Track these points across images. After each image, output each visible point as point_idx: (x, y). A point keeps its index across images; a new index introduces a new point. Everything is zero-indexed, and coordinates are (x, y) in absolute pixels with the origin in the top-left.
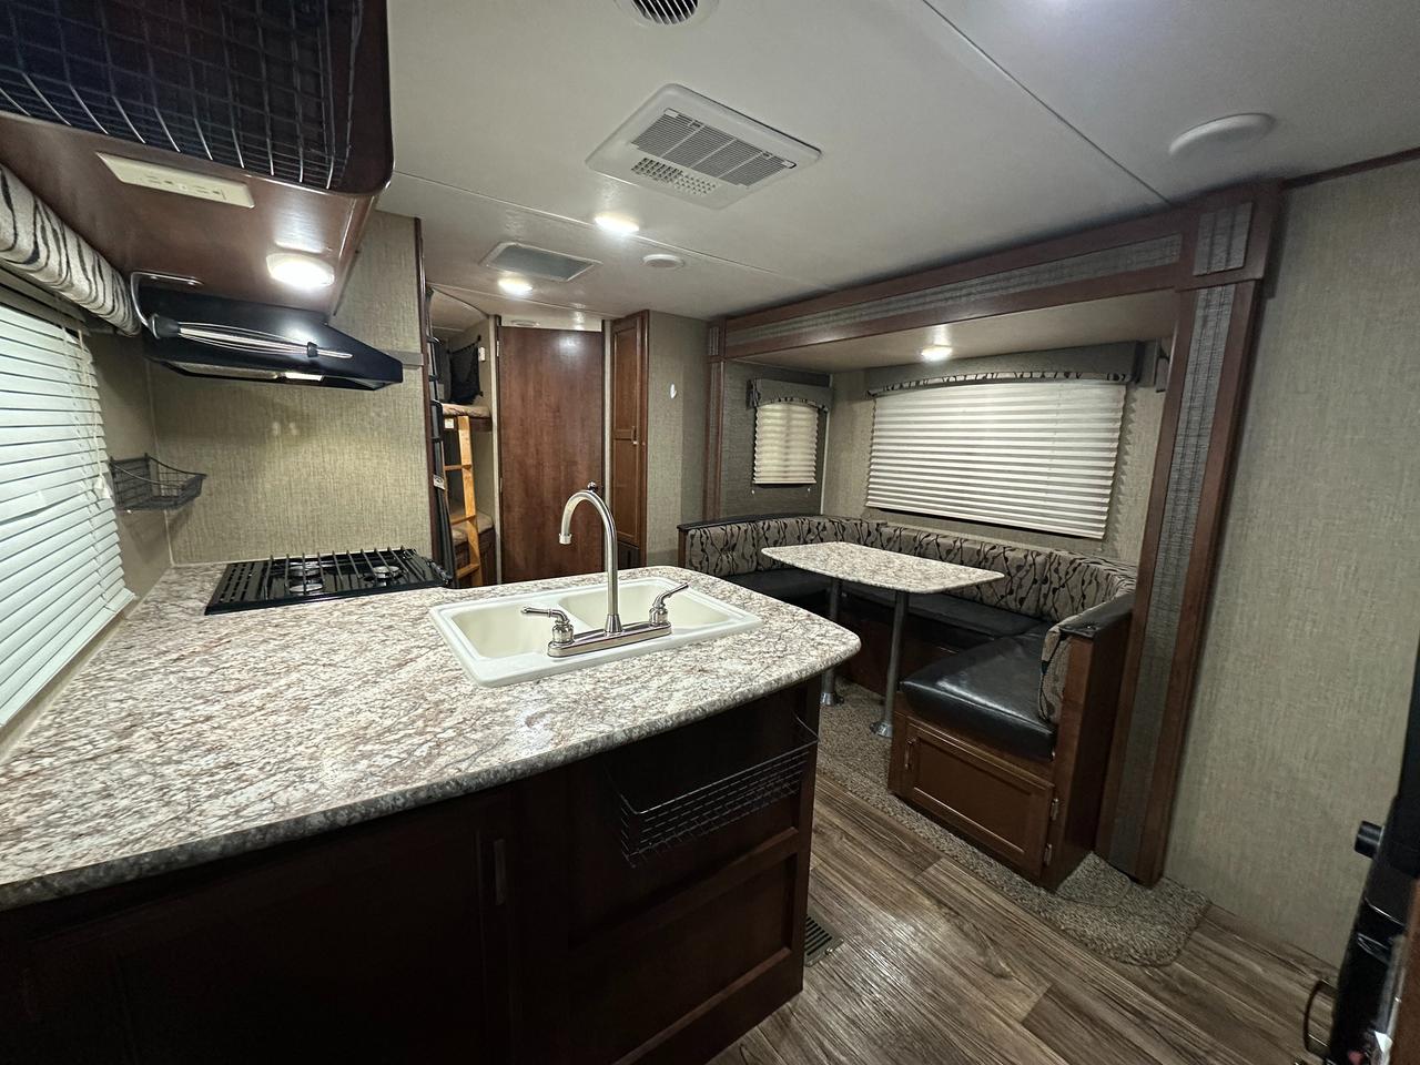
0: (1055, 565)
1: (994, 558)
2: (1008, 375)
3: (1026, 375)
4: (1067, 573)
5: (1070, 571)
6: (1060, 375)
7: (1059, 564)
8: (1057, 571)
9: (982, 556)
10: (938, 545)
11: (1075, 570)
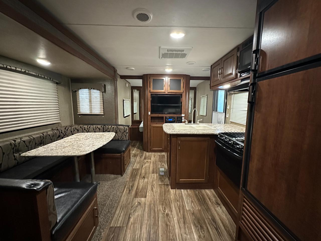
0: (61, 131)
1: (46, 137)
2: (34, 74)
3: (40, 75)
4: (65, 132)
5: (66, 131)
6: (49, 78)
7: (62, 131)
8: (62, 132)
9: (42, 138)
10: (24, 141)
11: (67, 130)
